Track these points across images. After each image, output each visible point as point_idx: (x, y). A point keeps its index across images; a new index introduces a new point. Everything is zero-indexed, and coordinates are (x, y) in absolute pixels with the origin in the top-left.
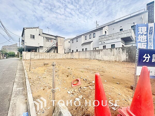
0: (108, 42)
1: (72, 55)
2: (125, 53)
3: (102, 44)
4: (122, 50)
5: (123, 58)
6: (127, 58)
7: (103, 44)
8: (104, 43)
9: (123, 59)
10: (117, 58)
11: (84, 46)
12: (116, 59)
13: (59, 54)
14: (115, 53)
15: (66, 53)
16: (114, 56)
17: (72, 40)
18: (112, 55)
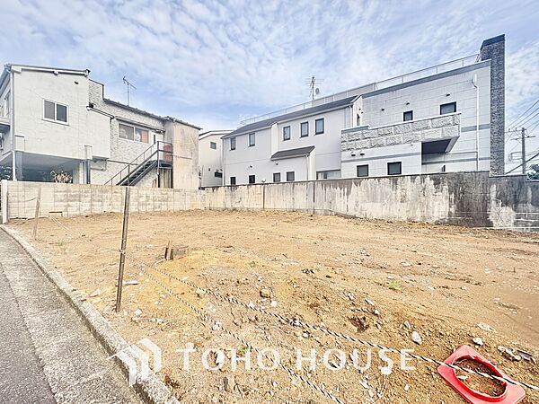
0: (377, 152)
1: (233, 197)
2: (446, 192)
3: (352, 158)
4: (435, 184)
5: (436, 210)
6: (453, 210)
7: (356, 158)
8: (361, 157)
9: (436, 214)
10: (415, 209)
11: (279, 162)
12: (410, 216)
13: (179, 191)
14: (409, 193)
15: (203, 189)
16: (405, 204)
17: (231, 138)
18: (399, 198)
